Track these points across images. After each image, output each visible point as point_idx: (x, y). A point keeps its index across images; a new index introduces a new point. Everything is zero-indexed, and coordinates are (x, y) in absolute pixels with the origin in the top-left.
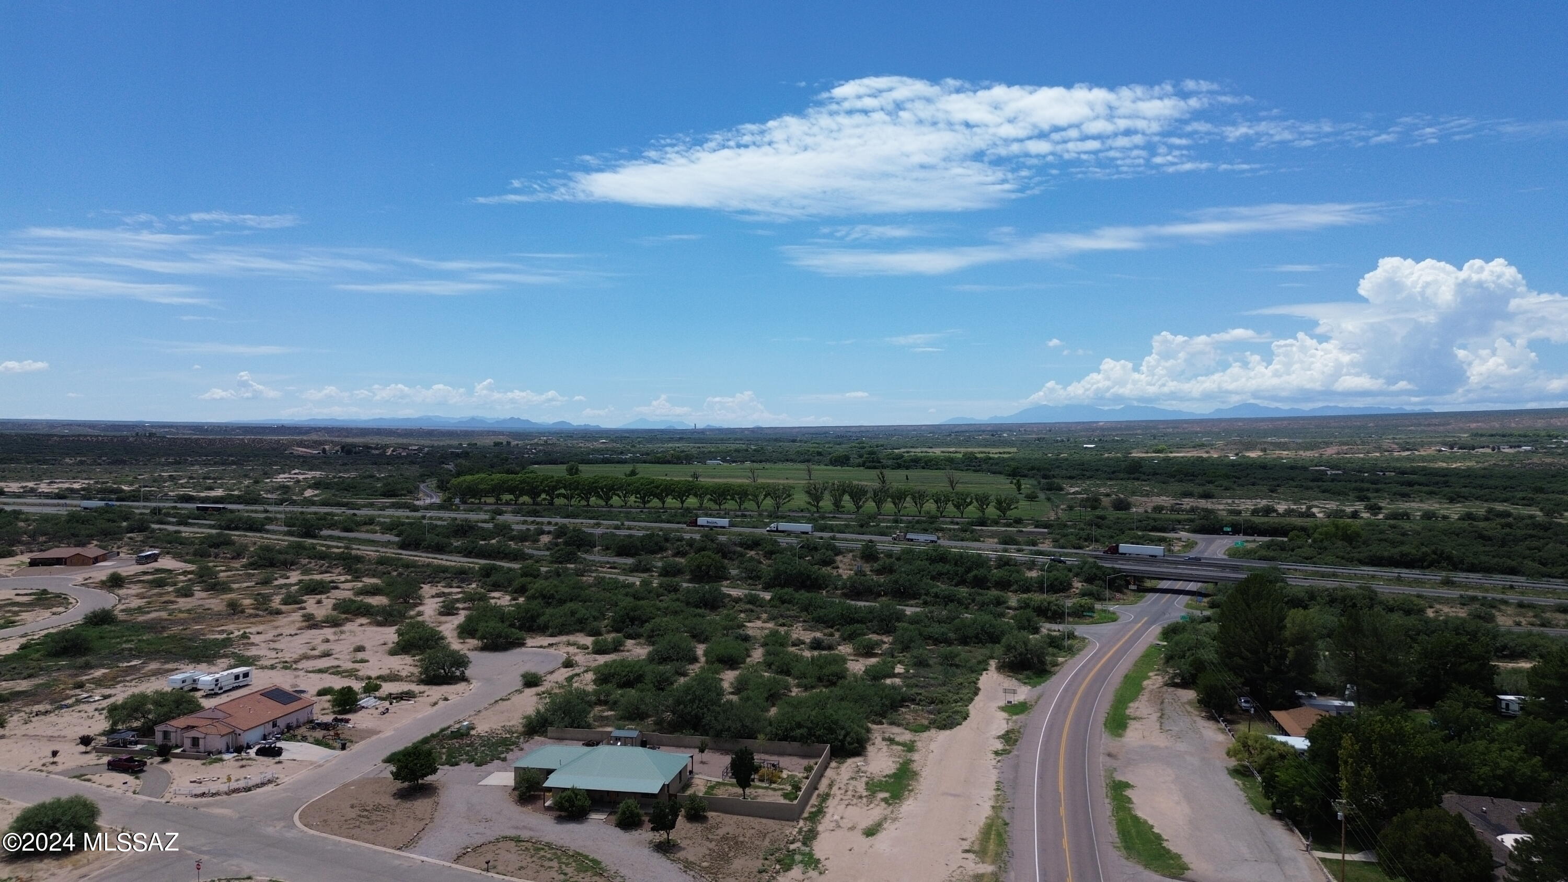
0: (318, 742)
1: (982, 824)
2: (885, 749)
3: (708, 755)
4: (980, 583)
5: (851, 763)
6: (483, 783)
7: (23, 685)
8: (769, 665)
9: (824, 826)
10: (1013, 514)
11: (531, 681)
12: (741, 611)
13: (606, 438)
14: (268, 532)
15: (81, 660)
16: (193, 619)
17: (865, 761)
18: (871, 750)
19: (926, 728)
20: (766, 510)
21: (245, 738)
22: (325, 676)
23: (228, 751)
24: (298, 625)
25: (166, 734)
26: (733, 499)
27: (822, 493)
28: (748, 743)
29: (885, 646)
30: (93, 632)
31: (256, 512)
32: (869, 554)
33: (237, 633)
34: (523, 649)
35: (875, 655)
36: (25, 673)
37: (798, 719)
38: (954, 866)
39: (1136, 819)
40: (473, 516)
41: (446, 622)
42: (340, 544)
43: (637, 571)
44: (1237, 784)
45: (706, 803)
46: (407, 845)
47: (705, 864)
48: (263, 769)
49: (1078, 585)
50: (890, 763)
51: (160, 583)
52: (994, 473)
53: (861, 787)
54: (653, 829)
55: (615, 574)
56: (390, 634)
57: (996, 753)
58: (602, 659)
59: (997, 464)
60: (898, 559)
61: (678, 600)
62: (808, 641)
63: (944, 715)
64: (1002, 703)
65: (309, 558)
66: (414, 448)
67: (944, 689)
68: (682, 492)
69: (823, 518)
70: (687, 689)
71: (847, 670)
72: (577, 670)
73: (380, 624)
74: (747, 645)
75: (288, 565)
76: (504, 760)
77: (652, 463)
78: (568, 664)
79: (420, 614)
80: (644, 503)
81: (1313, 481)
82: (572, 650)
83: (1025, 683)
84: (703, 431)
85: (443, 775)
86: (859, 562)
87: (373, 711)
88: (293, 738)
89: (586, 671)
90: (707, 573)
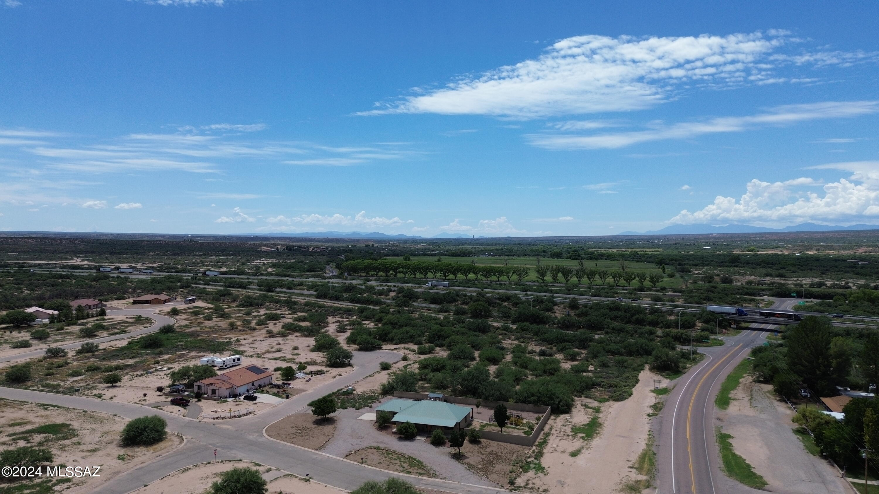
0: (274, 394)
1: (640, 453)
2: (583, 410)
3: (481, 409)
4: (640, 322)
5: (563, 417)
6: (360, 418)
7: (130, 362)
8: (515, 363)
9: (547, 450)
10: (660, 285)
11: (385, 367)
12: (500, 334)
13: (425, 243)
14: (249, 289)
15: (158, 350)
16: (212, 331)
17: (570, 416)
18: (574, 410)
19: (607, 400)
20: (513, 281)
21: (239, 391)
22: (278, 361)
23: (230, 397)
24: (264, 336)
25: (199, 387)
26: (495, 275)
27: (546, 272)
28: (505, 403)
29: (583, 356)
30: (163, 337)
31: (243, 279)
32: (573, 305)
33: (234, 339)
34: (381, 351)
35: (577, 360)
36: (131, 356)
37: (532, 391)
38: (623, 475)
39: (735, 455)
40: (354, 282)
41: (340, 336)
42: (285, 296)
43: (442, 312)
44: (798, 438)
45: (480, 434)
46: (321, 448)
47: (480, 466)
48: (247, 407)
49: (699, 324)
50: (586, 418)
51: (196, 313)
52: (649, 262)
53: (568, 430)
54: (451, 446)
55: (430, 313)
56: (311, 341)
57: (649, 415)
58: (423, 357)
59: (651, 257)
60: (591, 308)
61: (464, 327)
62: (538, 351)
63: (618, 393)
64: (653, 388)
65: (270, 302)
66: (324, 247)
67: (618, 380)
68: (466, 271)
69: (547, 286)
70: (469, 373)
71: (561, 367)
72: (409, 362)
73: (306, 336)
74: (503, 352)
75: (259, 305)
76: (371, 407)
77: (450, 256)
78: (405, 359)
79: (327, 331)
80: (445, 276)
81: (849, 268)
82: (407, 352)
83: (667, 378)
84: (477, 239)
85: (339, 413)
86: (568, 310)
87: (302, 380)
88: (262, 392)
89: (414, 363)
90: (480, 314)
